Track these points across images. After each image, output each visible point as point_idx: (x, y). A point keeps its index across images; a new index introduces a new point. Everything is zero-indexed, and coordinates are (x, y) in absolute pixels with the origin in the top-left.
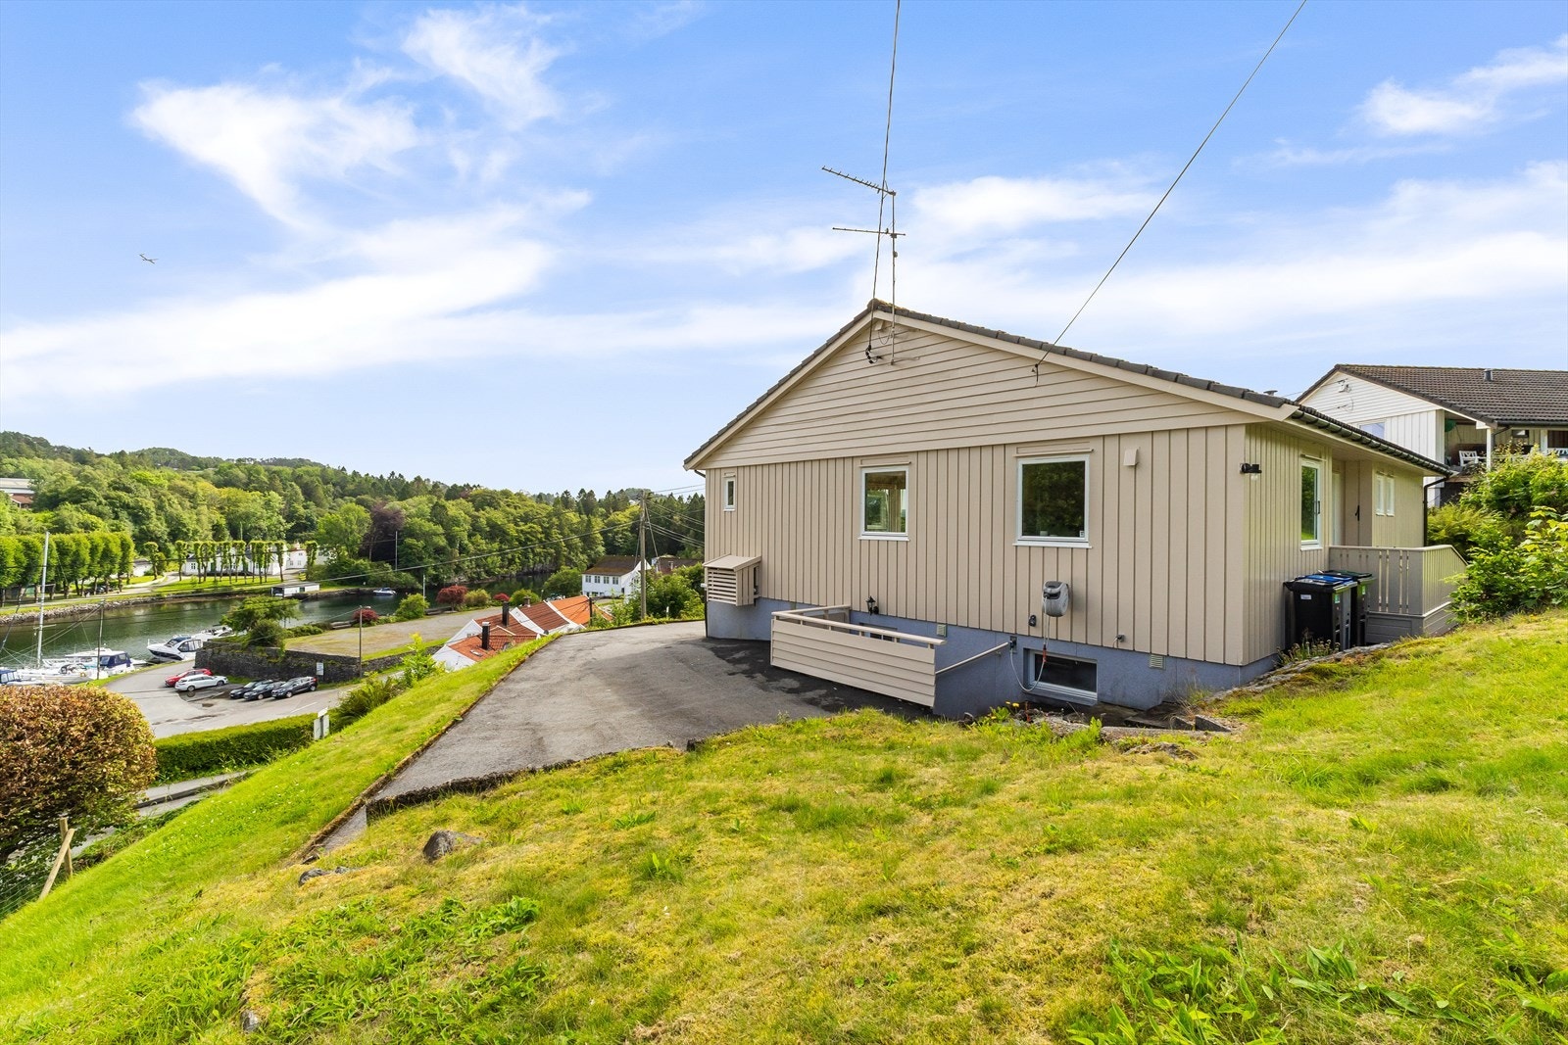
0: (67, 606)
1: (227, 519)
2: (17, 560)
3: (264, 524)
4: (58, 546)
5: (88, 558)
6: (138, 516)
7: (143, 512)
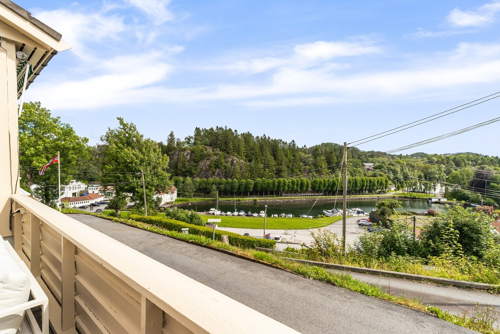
0: (370, 196)
1: (424, 174)
2: (360, 184)
3: (437, 176)
4: (369, 180)
5: (376, 184)
6: (395, 172)
7: (396, 172)
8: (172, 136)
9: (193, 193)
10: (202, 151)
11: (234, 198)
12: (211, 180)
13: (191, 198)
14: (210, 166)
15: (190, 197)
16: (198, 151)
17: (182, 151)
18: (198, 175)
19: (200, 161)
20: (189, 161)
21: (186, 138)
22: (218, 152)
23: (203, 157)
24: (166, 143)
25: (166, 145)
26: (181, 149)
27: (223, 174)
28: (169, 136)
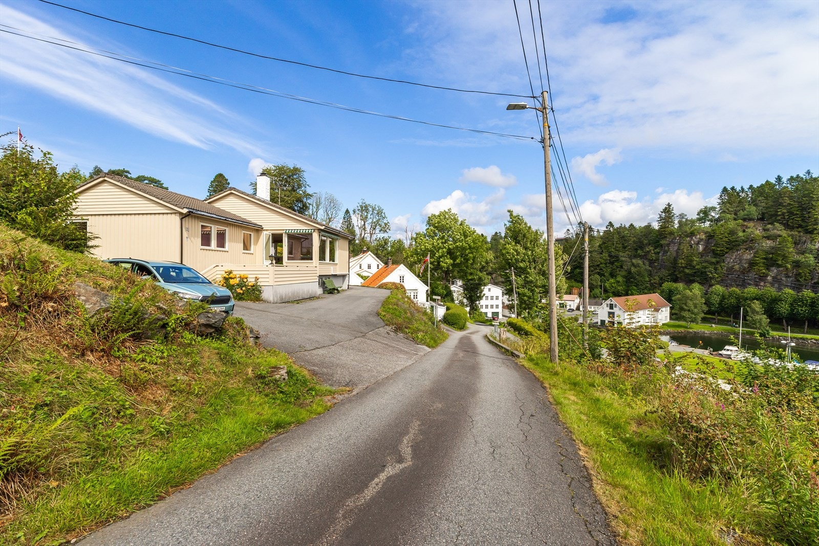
8: (669, 211)
9: (703, 315)
10: (732, 233)
11: (787, 331)
12: (751, 290)
13: (697, 323)
14: (753, 263)
15: (694, 321)
16: (722, 234)
17: (687, 236)
18: (722, 280)
19: (726, 253)
20: (702, 255)
21: (701, 211)
22: (779, 233)
23: (733, 245)
24: (656, 226)
25: (657, 228)
26: (686, 232)
27: (791, 279)
28: (662, 212)
